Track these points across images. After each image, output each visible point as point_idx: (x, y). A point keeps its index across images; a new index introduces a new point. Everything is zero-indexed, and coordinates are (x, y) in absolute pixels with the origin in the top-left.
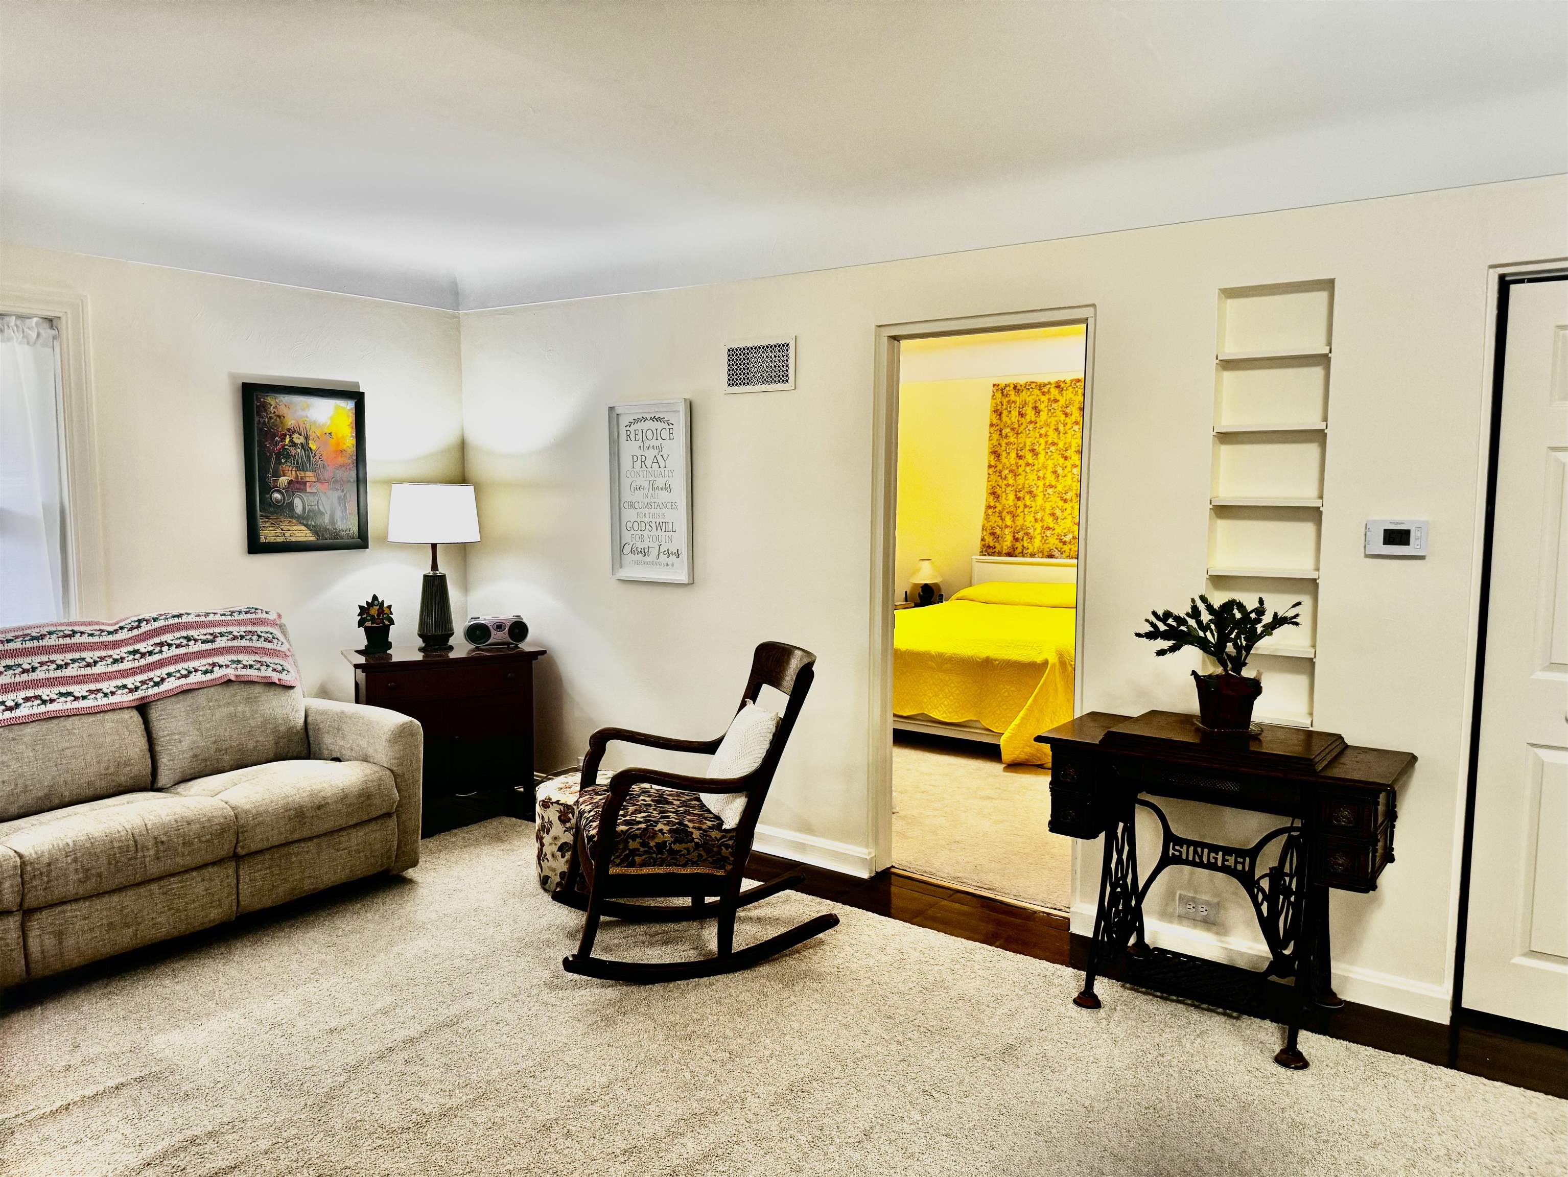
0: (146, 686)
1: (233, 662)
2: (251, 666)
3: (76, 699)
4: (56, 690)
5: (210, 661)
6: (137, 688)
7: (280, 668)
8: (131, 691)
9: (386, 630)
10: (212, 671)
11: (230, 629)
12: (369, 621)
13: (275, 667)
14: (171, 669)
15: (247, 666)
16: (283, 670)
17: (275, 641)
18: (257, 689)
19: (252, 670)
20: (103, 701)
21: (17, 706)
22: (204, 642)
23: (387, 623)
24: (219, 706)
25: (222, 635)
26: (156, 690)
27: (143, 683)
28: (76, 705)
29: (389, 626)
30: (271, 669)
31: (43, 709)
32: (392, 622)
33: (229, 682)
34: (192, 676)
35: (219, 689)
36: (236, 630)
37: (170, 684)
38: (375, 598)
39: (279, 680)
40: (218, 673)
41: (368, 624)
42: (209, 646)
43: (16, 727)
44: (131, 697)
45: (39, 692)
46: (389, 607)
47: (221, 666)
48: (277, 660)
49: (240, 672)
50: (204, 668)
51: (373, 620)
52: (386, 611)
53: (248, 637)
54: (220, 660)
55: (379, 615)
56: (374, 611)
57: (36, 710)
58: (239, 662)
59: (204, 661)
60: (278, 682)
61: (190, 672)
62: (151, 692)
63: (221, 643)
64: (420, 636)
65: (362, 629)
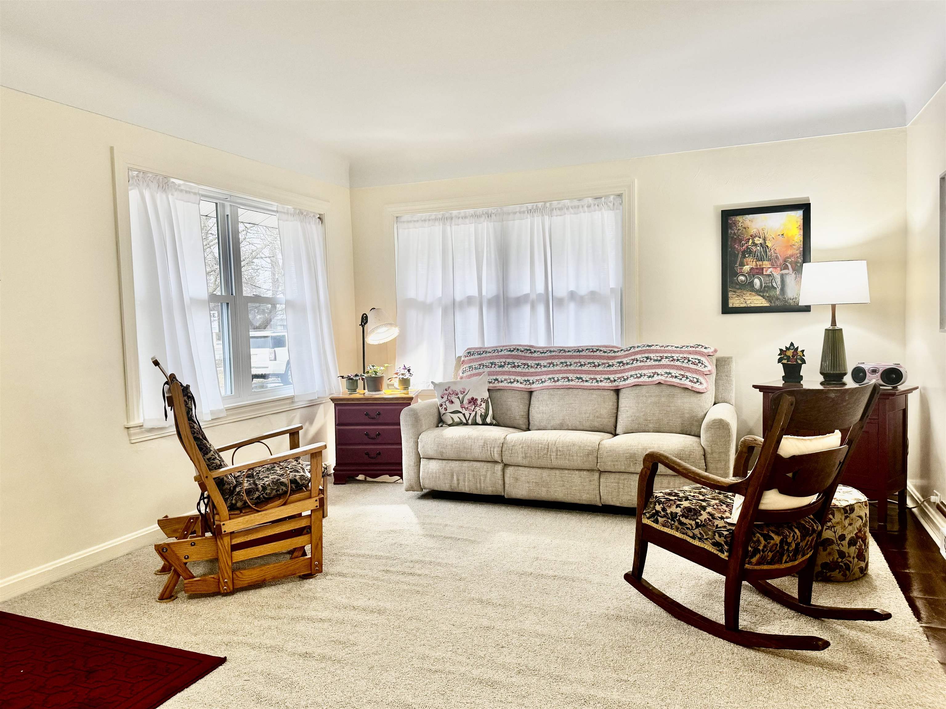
0: (620, 380)
1: (666, 373)
2: (676, 377)
3: (583, 381)
4: (575, 376)
5: (654, 371)
6: (615, 381)
7: (695, 380)
8: (611, 381)
9: (798, 367)
10: (653, 377)
11: (673, 355)
12: (785, 359)
13: (692, 379)
14: (633, 373)
15: (673, 376)
16: (697, 381)
17: (700, 365)
18: (677, 391)
19: (676, 379)
20: (595, 384)
21: (558, 380)
22: (655, 360)
23: (800, 362)
24: (651, 396)
25: (666, 358)
26: (624, 383)
27: (619, 378)
28: (582, 384)
29: (801, 365)
30: (689, 380)
31: (567, 383)
32: (804, 362)
33: (660, 383)
34: (642, 378)
35: (654, 387)
36: (676, 356)
37: (631, 381)
38: (792, 344)
39: (692, 387)
40: (656, 378)
41: (785, 361)
42: (657, 363)
43: (556, 390)
44: (610, 384)
45: (568, 375)
46: (803, 351)
47: (658, 375)
48: (694, 376)
49: (668, 379)
50: (649, 375)
51: (788, 358)
52: (800, 354)
53: (681, 361)
54: (659, 371)
55: (793, 356)
56: (790, 353)
57: (565, 383)
58: (670, 373)
59: (651, 371)
60: (690, 388)
61: (641, 376)
62: (621, 383)
63: (664, 362)
64: (821, 373)
65: (781, 365)
